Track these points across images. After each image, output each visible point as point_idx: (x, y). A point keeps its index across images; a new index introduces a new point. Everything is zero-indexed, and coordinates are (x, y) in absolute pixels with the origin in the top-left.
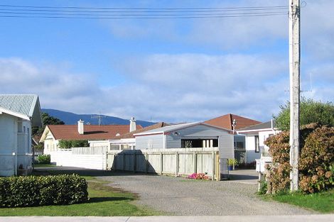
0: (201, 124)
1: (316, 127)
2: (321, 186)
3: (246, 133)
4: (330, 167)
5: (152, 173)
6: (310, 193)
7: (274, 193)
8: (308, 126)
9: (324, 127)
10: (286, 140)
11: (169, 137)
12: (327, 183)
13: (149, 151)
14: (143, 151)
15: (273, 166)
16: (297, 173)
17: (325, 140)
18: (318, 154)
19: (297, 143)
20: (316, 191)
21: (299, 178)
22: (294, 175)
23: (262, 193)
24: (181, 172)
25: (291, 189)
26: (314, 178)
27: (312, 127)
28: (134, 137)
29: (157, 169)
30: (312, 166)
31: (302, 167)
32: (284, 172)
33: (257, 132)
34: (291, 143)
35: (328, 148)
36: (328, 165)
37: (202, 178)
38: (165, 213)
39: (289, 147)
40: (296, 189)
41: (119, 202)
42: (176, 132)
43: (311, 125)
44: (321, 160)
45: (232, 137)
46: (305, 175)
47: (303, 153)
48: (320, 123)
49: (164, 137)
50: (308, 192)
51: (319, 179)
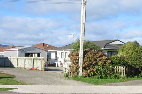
0: (33, 47)
1: (90, 50)
2: (91, 74)
3: (51, 51)
4: (95, 67)
5: (13, 67)
6: (87, 77)
7: (71, 76)
8: (86, 50)
9: (93, 50)
10: (78, 55)
11: (20, 52)
12: (94, 73)
13: (11, 58)
14: (9, 57)
15: (71, 66)
16: (82, 69)
17: (94, 56)
18: (91, 61)
19: (82, 57)
20: (89, 76)
21: (82, 71)
22: (81, 69)
23: (66, 77)
24: (26, 67)
25: (79, 75)
26: (89, 71)
27: (88, 50)
28: (4, 51)
29: (15, 65)
30: (88, 66)
31: (84, 66)
32: (76, 68)
33: (56, 51)
34: (80, 56)
35: (95, 58)
36: (94, 66)
37: (36, 69)
38: (31, 84)
39: (79, 58)
40: (81, 75)
41: (8, 79)
42: (23, 50)
43: (87, 49)
44: (92, 64)
45: (46, 53)
46: (85, 70)
47: (85, 61)
48: (91, 49)
49: (18, 52)
50: (86, 77)
51: (91, 71)
